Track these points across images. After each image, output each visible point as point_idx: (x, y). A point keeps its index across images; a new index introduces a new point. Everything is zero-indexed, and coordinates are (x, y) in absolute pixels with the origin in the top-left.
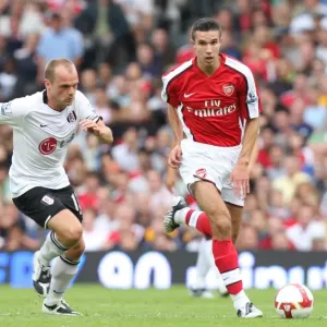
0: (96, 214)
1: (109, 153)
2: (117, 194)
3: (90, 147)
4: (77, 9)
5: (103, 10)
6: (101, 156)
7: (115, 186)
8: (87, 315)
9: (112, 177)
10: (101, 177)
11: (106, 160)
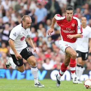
0: (50, 59)
1: (54, 43)
2: (56, 54)
3: (49, 41)
4: (46, 3)
5: (53, 3)
6: (52, 43)
7: (55, 52)
8: (47, 88)
9: (55, 49)
10: (52, 49)
11: (53, 45)
